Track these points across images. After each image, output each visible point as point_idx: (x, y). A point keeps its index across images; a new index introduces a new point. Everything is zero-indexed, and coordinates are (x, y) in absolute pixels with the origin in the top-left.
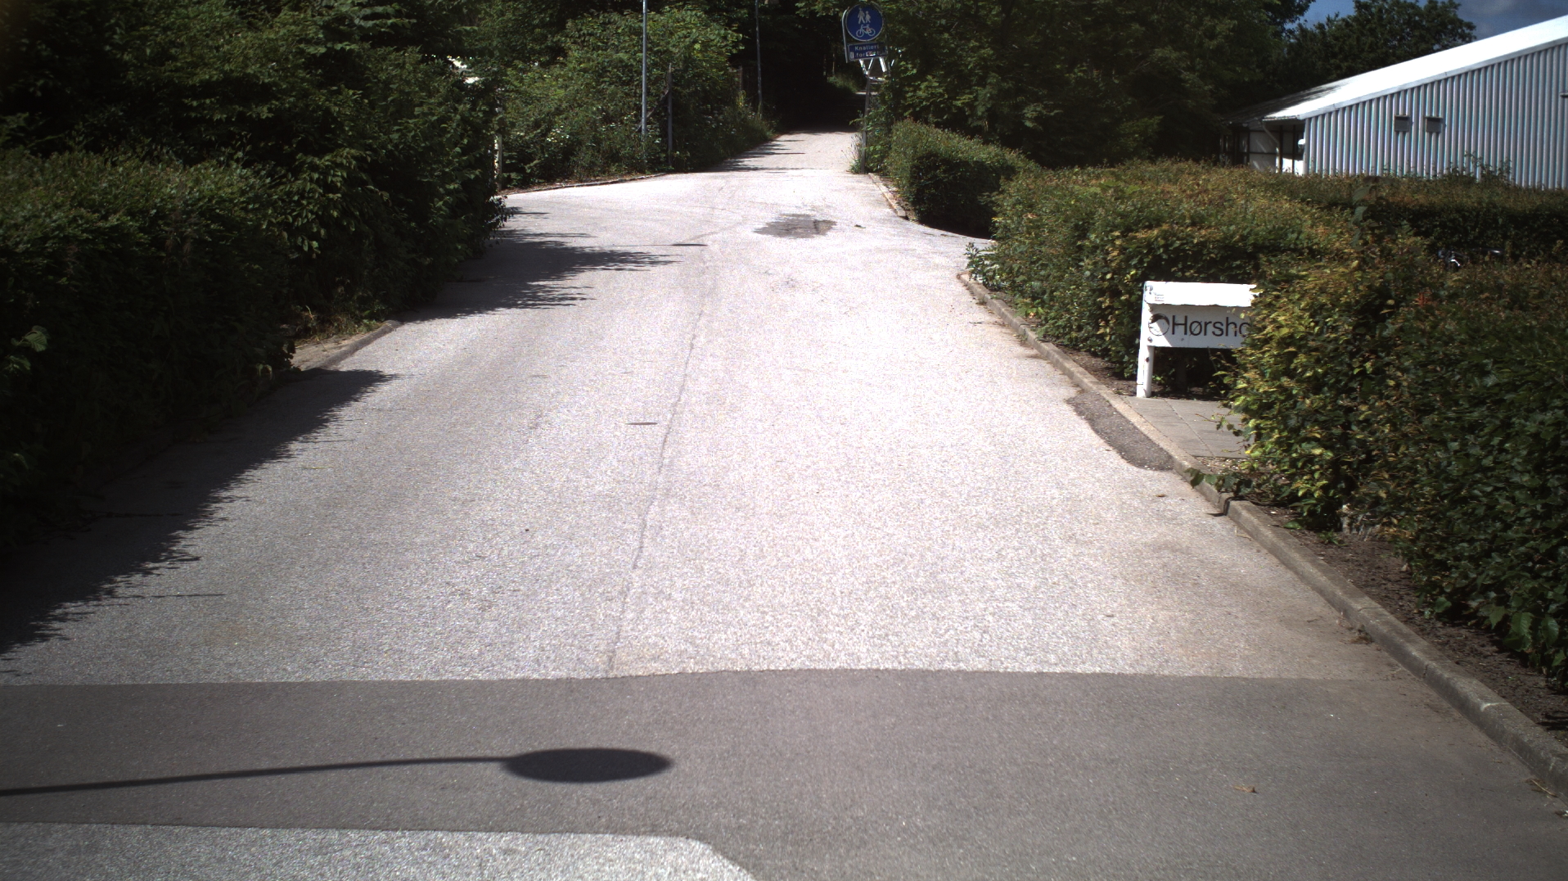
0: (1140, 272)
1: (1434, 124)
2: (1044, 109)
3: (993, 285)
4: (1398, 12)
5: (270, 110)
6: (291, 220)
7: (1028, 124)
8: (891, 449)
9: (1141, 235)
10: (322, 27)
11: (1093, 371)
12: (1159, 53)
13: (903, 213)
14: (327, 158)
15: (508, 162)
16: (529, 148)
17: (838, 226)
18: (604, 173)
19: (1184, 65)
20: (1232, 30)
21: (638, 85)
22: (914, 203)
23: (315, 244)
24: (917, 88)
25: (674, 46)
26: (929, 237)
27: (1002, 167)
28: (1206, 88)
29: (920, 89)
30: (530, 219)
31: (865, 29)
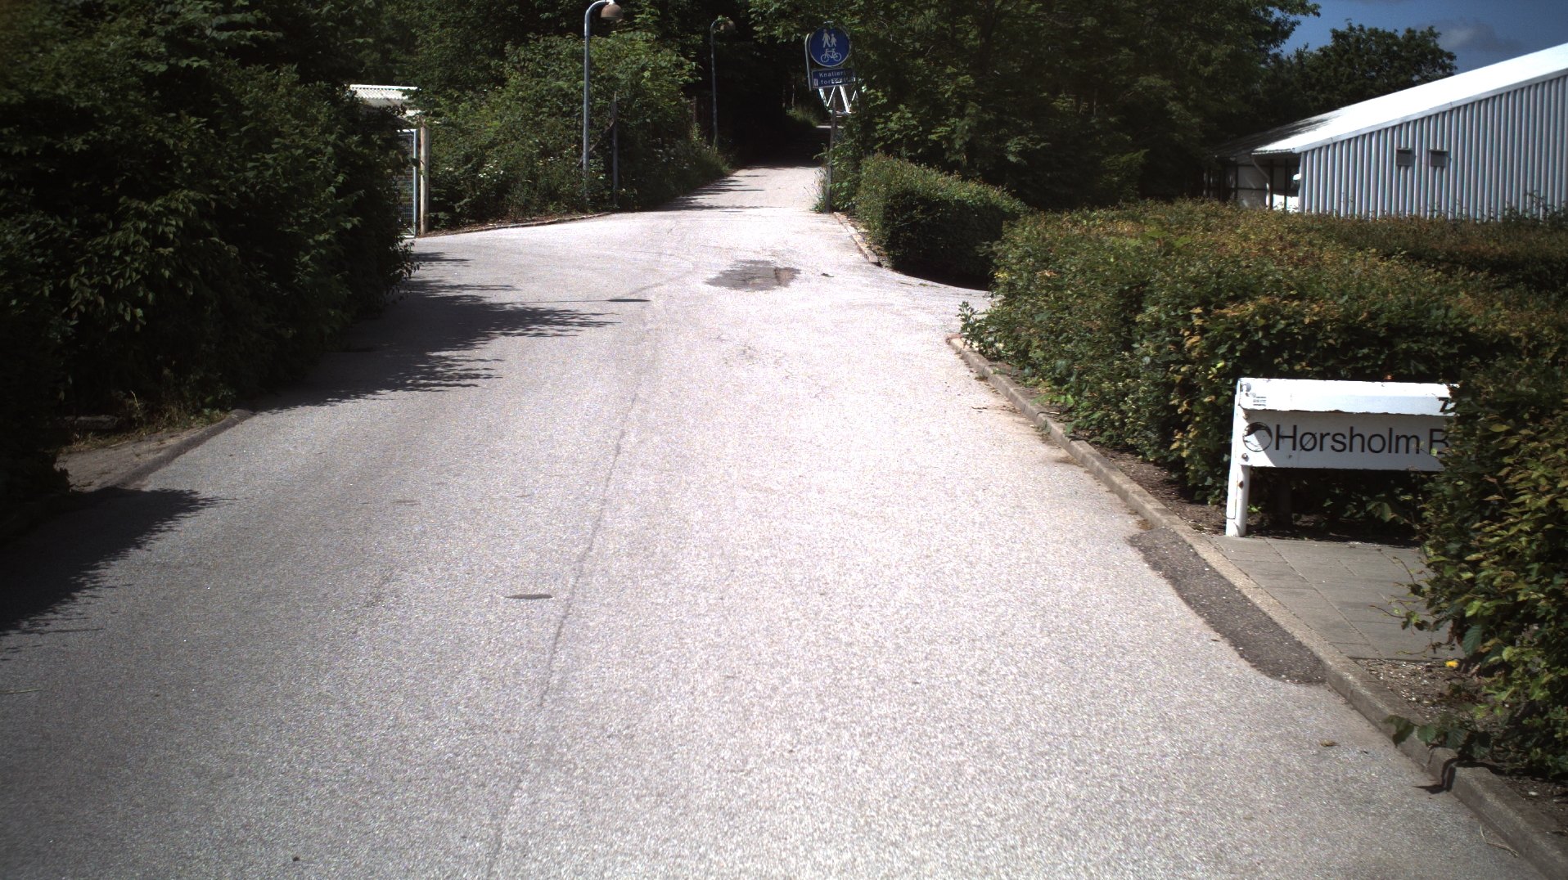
0: (1230, 364)
1: (1439, 158)
2: (1028, 142)
3: (993, 354)
4: (1377, 42)
5: (85, 142)
6: (110, 281)
7: (1012, 158)
8: (898, 646)
9: (1230, 311)
10: (163, 39)
11: (1152, 487)
12: (1144, 81)
13: (875, 259)
14: (159, 202)
15: (435, 199)
16: (459, 184)
17: (802, 275)
18: (541, 212)
19: (1170, 95)
20: (1229, 56)
21: (579, 116)
22: (887, 248)
23: (139, 312)
24: (889, 119)
25: (620, 72)
26: (906, 287)
27: (985, 207)
28: (1194, 120)
29: (891, 121)
30: (449, 266)
31: (831, 54)
